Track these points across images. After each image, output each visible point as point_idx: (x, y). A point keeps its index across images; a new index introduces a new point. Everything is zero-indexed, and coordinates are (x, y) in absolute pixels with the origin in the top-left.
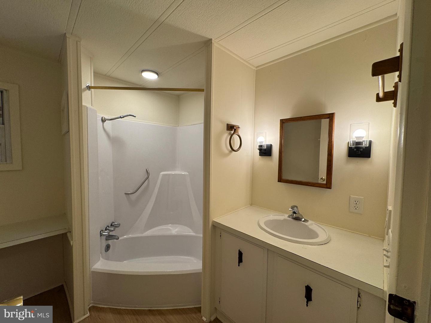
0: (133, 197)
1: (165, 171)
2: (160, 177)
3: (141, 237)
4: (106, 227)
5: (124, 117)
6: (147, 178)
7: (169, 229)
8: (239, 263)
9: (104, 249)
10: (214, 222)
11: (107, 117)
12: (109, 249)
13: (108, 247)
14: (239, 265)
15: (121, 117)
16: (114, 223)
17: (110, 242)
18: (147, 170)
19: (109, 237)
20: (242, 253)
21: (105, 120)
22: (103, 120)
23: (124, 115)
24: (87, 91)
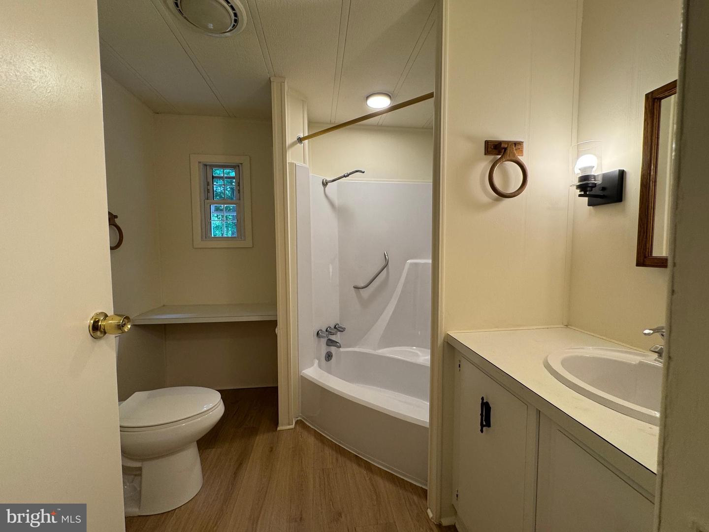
0: (365, 293)
1: (412, 258)
2: (407, 267)
3: (373, 355)
4: (327, 329)
5: (348, 175)
6: (386, 265)
7: (417, 353)
8: (482, 426)
9: (324, 357)
10: (448, 336)
11: (329, 179)
12: (331, 359)
13: (329, 356)
14: (482, 431)
15: (345, 176)
16: (338, 324)
17: (333, 349)
18: (385, 254)
19: (331, 342)
20: (490, 408)
21: (326, 183)
22: (325, 184)
23: (349, 172)
24: (299, 144)
